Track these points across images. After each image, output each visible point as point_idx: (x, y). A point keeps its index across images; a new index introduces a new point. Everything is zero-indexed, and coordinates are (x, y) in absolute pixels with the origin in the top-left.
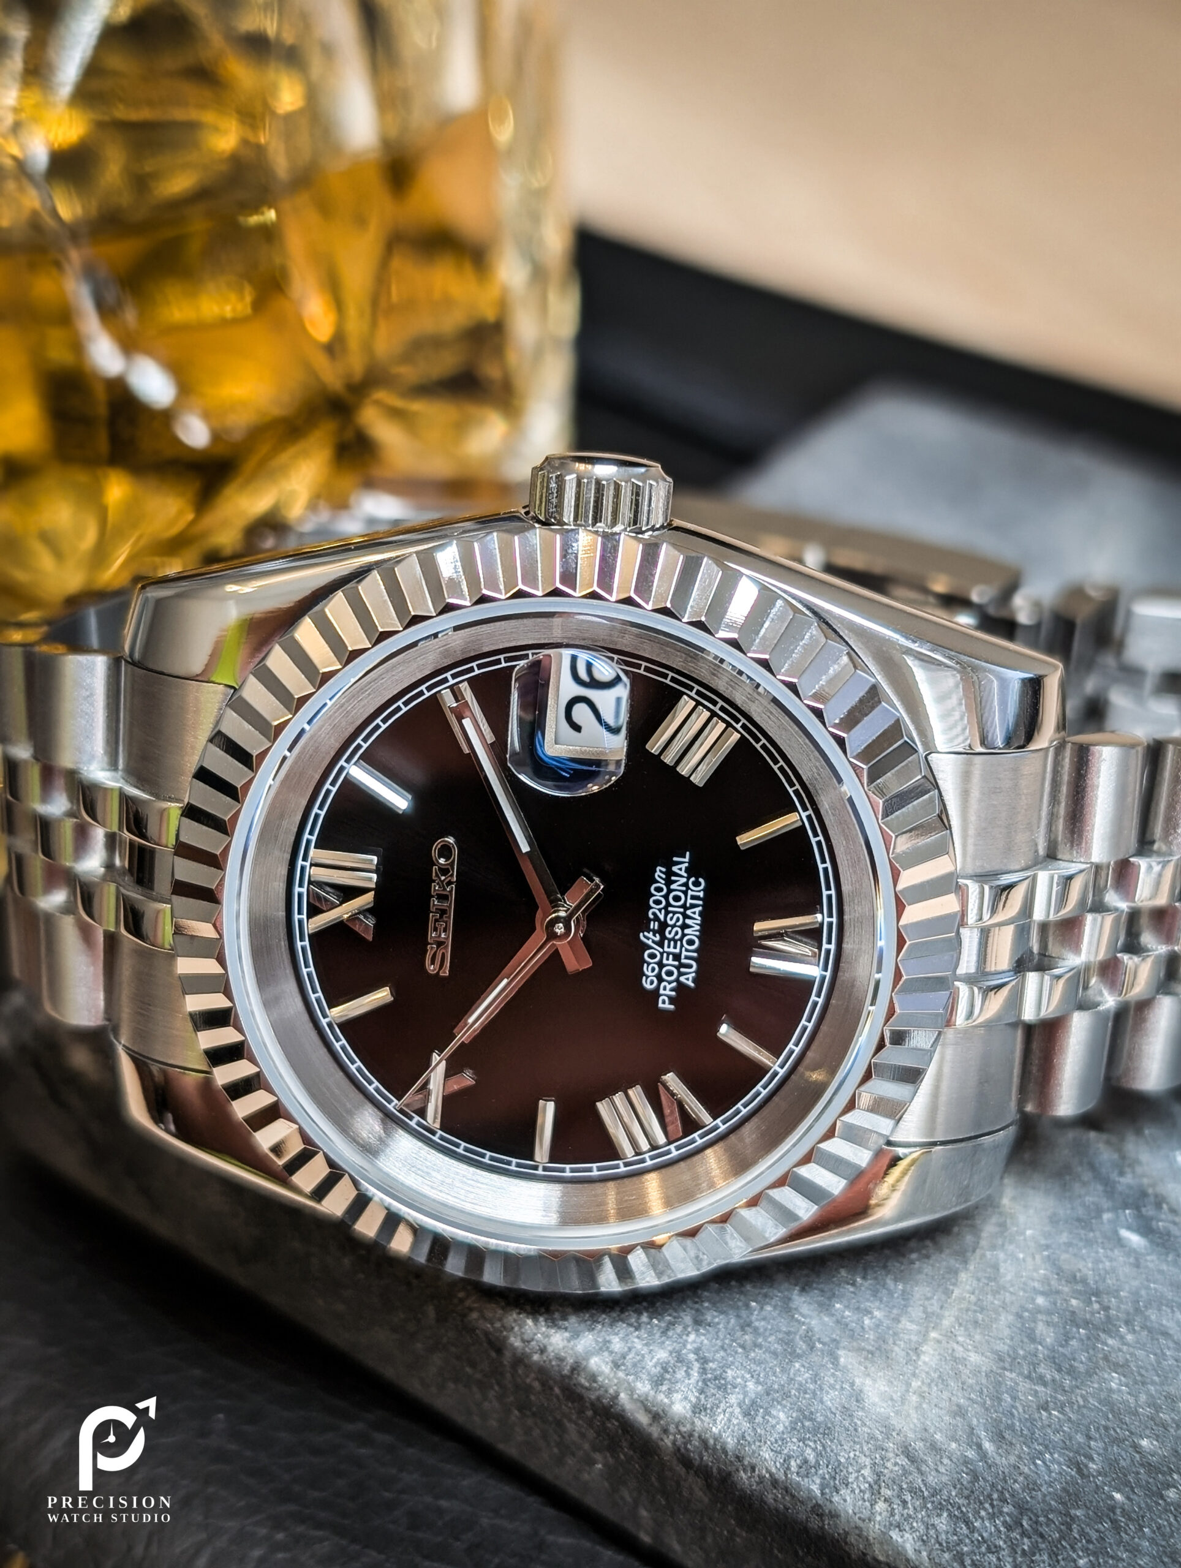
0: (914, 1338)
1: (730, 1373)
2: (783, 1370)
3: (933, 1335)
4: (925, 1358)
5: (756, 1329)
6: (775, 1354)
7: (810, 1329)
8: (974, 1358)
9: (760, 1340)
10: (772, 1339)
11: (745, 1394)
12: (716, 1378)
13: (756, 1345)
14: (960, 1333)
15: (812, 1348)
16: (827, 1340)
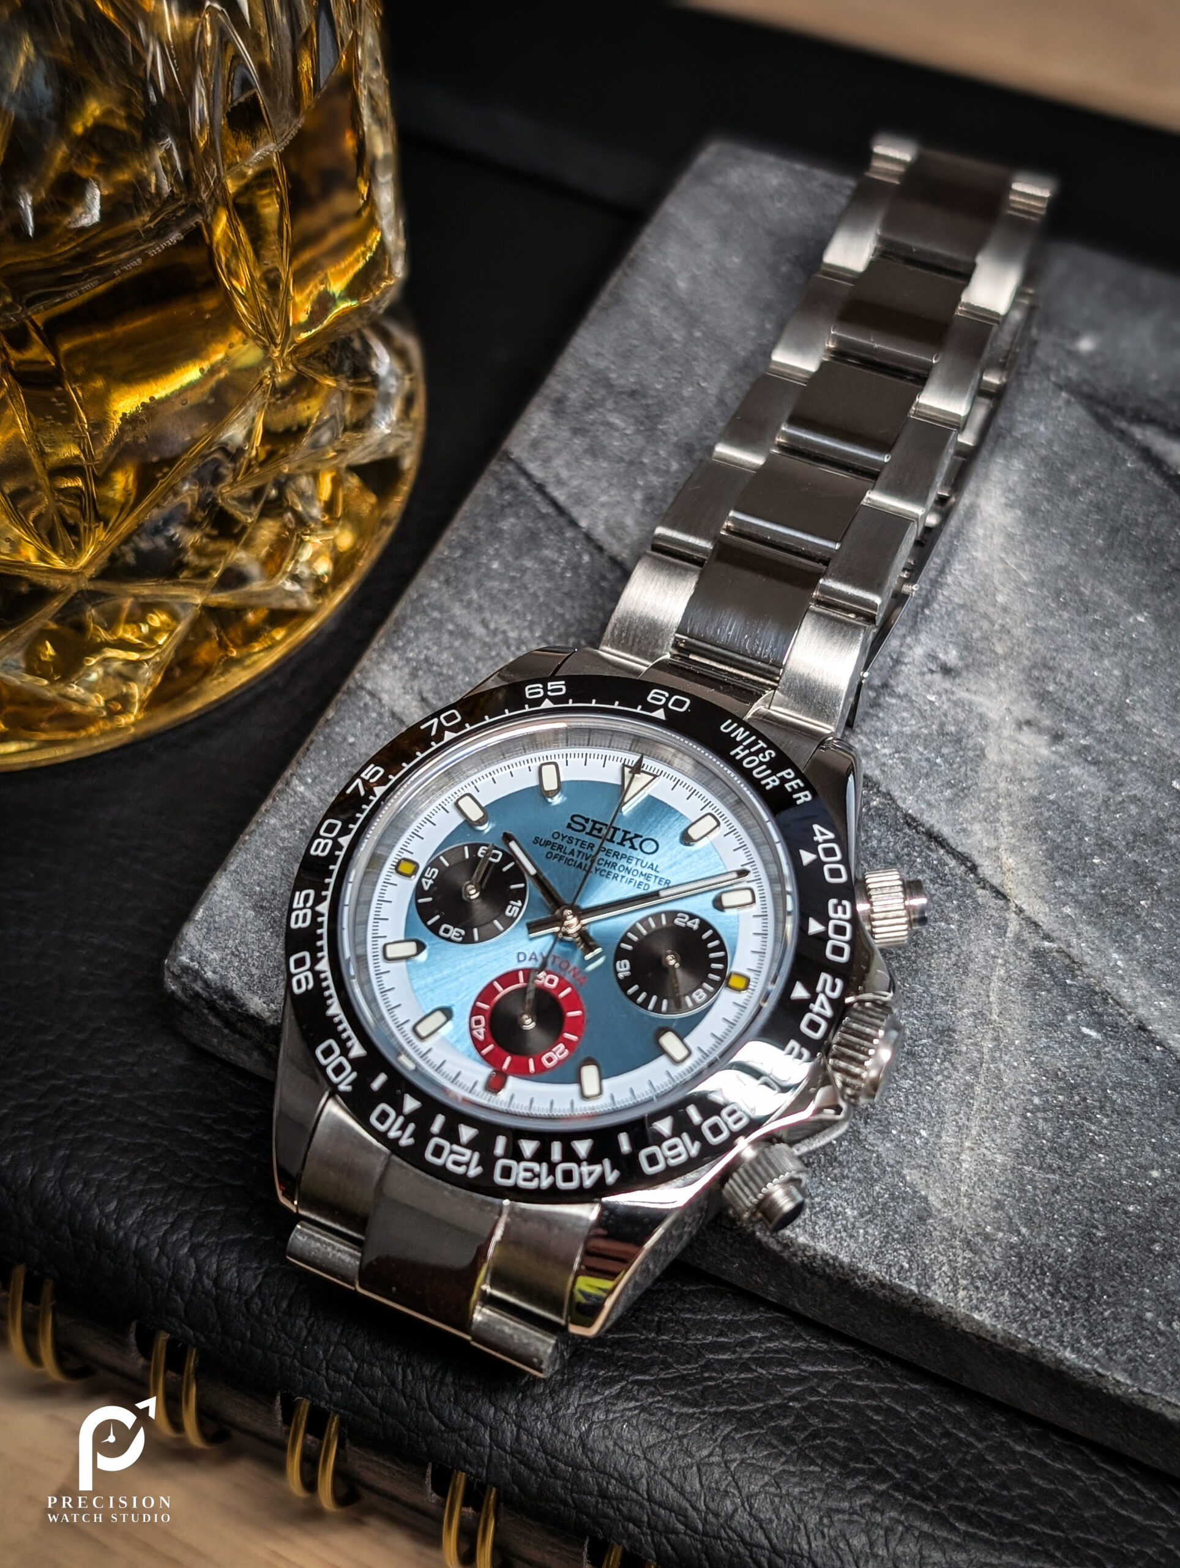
0: (954, 1149)
1: (831, 1204)
2: (868, 1195)
3: (967, 1144)
4: (965, 1165)
5: (840, 1163)
6: (859, 1181)
7: (879, 1156)
8: (1000, 1159)
9: (846, 1171)
10: (854, 1169)
11: (846, 1219)
12: (822, 1210)
13: (844, 1177)
14: (986, 1138)
15: (884, 1172)
16: (892, 1162)
